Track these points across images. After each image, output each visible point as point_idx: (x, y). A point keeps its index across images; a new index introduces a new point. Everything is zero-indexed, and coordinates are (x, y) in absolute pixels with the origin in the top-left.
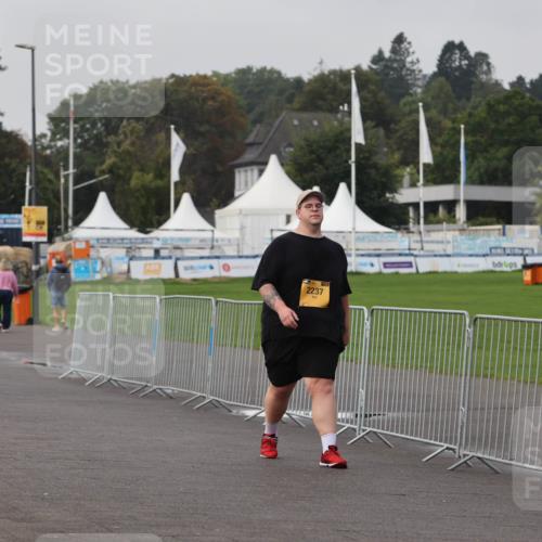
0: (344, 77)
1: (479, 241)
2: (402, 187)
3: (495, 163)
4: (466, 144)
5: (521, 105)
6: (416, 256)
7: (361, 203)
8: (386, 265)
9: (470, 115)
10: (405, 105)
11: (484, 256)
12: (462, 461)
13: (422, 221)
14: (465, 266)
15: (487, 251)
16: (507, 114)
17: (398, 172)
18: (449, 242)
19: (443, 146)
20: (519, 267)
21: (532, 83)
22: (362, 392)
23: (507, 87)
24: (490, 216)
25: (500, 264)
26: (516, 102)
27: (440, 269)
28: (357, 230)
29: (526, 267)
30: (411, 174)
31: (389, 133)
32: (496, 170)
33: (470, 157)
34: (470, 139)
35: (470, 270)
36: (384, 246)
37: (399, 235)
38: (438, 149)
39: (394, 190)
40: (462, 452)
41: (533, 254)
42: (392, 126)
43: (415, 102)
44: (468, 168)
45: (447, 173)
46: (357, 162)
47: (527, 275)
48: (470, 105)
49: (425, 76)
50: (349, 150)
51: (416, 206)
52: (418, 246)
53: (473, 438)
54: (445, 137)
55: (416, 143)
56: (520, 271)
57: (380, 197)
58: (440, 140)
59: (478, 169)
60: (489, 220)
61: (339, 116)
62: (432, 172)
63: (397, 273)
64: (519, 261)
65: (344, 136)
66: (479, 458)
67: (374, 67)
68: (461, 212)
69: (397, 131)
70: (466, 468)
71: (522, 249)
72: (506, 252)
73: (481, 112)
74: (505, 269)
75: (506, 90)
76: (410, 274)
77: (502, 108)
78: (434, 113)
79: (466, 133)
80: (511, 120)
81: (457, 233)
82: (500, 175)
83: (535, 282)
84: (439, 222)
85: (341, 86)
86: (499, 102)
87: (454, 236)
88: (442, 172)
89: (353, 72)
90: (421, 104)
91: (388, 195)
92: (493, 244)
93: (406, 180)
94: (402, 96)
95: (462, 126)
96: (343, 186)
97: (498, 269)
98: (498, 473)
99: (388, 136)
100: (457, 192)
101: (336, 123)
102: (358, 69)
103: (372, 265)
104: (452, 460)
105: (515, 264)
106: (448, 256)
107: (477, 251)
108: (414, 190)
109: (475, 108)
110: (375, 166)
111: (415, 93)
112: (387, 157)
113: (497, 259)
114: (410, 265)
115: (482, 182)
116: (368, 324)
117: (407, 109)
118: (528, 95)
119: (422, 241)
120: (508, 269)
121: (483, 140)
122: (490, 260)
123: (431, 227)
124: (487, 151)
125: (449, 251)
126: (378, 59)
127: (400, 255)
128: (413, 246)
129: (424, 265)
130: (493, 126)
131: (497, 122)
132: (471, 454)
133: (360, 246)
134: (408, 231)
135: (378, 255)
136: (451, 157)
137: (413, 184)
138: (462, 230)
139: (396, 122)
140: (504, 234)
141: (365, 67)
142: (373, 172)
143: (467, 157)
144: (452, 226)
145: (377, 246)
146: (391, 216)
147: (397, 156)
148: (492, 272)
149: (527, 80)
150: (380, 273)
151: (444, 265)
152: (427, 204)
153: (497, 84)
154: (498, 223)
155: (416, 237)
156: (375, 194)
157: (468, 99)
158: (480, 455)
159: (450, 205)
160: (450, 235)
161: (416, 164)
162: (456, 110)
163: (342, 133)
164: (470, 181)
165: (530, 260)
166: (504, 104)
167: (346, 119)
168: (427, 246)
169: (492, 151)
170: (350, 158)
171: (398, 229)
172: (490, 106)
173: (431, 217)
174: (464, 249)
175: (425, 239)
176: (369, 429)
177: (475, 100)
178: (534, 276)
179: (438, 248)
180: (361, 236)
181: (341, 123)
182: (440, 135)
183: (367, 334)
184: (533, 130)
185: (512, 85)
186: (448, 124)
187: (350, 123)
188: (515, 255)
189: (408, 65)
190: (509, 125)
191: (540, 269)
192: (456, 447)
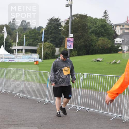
0: (3, 26)
1: (27, 56)
2: (13, 46)
3: (30, 42)
4: (25, 39)
5: (35, 32)
6: (15, 59)
7: (5, 49)
8: (9, 60)
9: (26, 33)
10: (14, 31)
11: (28, 59)
13: (16, 53)
14: (24, 61)
15: (28, 58)
16: (33, 33)
17: (12, 43)
18: (21, 57)
19: (21, 39)
20: (34, 61)
21: (37, 28)
22: (4, 84)
23: (33, 28)
24: (29, 52)
25: (30, 61)
26: (34, 31)
27: (19, 61)
28: (5, 54)
29: (35, 61)
30: (15, 44)
31: (11, 36)
32: (30, 43)
33: (26, 41)
34: (26, 38)
35: (25, 62)
36: (9, 57)
37: (12, 55)
38: (20, 40)
39: (12, 47)
40: (22, 95)
41: (36, 59)
42: (12, 35)
43: (16, 31)
44: (25, 43)
45: (22, 44)
46: (5, 42)
47: (35, 63)
48: (26, 32)
49: (18, 26)
50: (4, 39)
51: (16, 50)
52: (16, 57)
53: (24, 92)
54: (21, 37)
55: (16, 38)
56: (34, 62)
57: (9, 48)
58: (20, 38)
59: (27, 43)
60: (29, 53)
61: (2, 33)
62: (19, 44)
63: (11, 62)
64: (34, 60)
65: (3, 37)
66: (24, 96)
67: (9, 24)
68: (24, 51)
69: (12, 36)
70: (22, 98)
72: (31, 58)
73: (28, 33)
74: (31, 61)
75: (33, 29)
76: (14, 62)
77: (32, 32)
78: (20, 33)
79: (25, 37)
80: (33, 34)
81: (23, 55)
82: (31, 44)
83: (36, 64)
84: (20, 53)
85: (3, 27)
86: (31, 31)
87: (22, 56)
88: (21, 44)
89: (5, 25)
90: (17, 31)
91: (10, 48)
92: (29, 57)
93: (14, 45)
94: (14, 30)
95: (25, 35)
96: (2, 46)
97: (30, 62)
98: (27, 99)
99: (11, 37)
100: (23, 47)
101: (1, 34)
102: (6, 25)
103: (7, 60)
104: (20, 96)
105: (33, 61)
106: (21, 59)
107: (26, 58)
108: (15, 47)
109: (27, 32)
110: (8, 42)
111: (16, 29)
112: (11, 41)
113: (30, 60)
114: (14, 60)
115: (28, 46)
116: (5, 71)
117: (15, 32)
118: (37, 30)
119: (16, 56)
120: (32, 62)
121: (28, 38)
122: (29, 60)
123: (18, 54)
124: (29, 40)
125: (21, 58)
126: (10, 23)
127: (12, 59)
128: (15, 57)
129: (16, 61)
130: (30, 35)
131: (31, 35)
132: (23, 95)
133: (5, 57)
134: (14, 54)
135: (8, 59)
136: (22, 41)
137: (15, 46)
138: (24, 54)
139: (13, 34)
140: (31, 55)
141: (7, 24)
142: (8, 43)
143: (25, 41)
144: (22, 54)
145: (8, 57)
146: (11, 52)
147: (12, 41)
148: (29, 62)
149: (37, 27)
150: (8, 62)
151: (20, 61)
152: (18, 50)
153: (31, 28)
154: (30, 53)
155: (15, 55)
156: (8, 48)
157: (26, 30)
158: (25, 95)
159: (22, 50)
160: (21, 55)
161: (16, 42)
162: (24, 33)
163: (2, 36)
164: (25, 45)
165: (36, 60)
166: (32, 31)
167: (3, 34)
168: (17, 57)
169: (30, 40)
170: (4, 41)
171: (12, 54)
172: (30, 32)
173: (18, 52)
174: (24, 58)
175: (17, 56)
176: (5, 91)
177: (27, 31)
178: (36, 63)
179: (19, 58)
180: (5, 55)
181: (2, 34)
182: (20, 37)
183: (5, 73)
184: (37, 36)
185: (34, 28)
186: (22, 35)
187: (4, 34)
188: (33, 59)
189: (15, 24)
190: (33, 35)
191: (38, 62)
192: (20, 94)
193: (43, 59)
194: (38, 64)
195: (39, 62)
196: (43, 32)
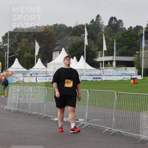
2: (98, 57)
3: (124, 50)
5: (131, 34)
6: (102, 76)
7: (87, 61)
8: (93, 78)
9: (117, 37)
12: (114, 132)
13: (104, 66)
15: (121, 74)
17: (97, 53)
18: (111, 72)
19: (109, 46)
20: (130, 79)
27: (109, 79)
29: (132, 79)
30: (101, 53)
31: (95, 42)
34: (117, 44)
35: (116, 80)
36: (93, 73)
39: (96, 58)
40: (114, 130)
41: (134, 75)
43: (102, 33)
45: (111, 53)
46: (86, 50)
47: (132, 81)
48: (117, 34)
49: (105, 26)
51: (102, 62)
53: (117, 126)
56: (130, 80)
57: (92, 59)
59: (119, 52)
60: (122, 66)
64: (130, 77)
66: (118, 132)
67: (91, 24)
68: (114, 64)
70: (114, 134)
71: (131, 74)
72: (126, 75)
73: (120, 36)
76: (100, 81)
78: (107, 36)
80: (128, 38)
82: (125, 53)
83: (134, 83)
84: (108, 66)
85: (82, 29)
88: (109, 53)
89: (85, 25)
90: (104, 34)
91: (94, 59)
92: (123, 73)
93: (99, 55)
94: (99, 32)
95: (115, 40)
96: (82, 57)
98: (123, 136)
100: (113, 58)
103: (90, 78)
104: (111, 132)
105: (129, 78)
106: (111, 76)
107: (118, 74)
108: (101, 58)
110: (91, 51)
111: (102, 31)
112: (94, 49)
113: (124, 77)
114: (100, 78)
116: (88, 94)
117: (100, 35)
118: (133, 31)
120: (127, 79)
121: (120, 44)
122: (122, 77)
123: (106, 68)
124: (121, 47)
126: (92, 21)
128: (101, 73)
129: (104, 78)
131: (124, 39)
132: (116, 131)
133: (87, 73)
134: (100, 69)
135: (92, 76)
136: (112, 48)
137: (101, 56)
138: (114, 69)
139: (97, 39)
140: (126, 70)
142: (90, 53)
144: (112, 67)
145: (91, 73)
146: (95, 65)
147: (97, 48)
148: (123, 80)
149: (133, 27)
150: (92, 81)
152: (105, 62)
153: (125, 28)
154: (124, 67)
157: (117, 32)
159: (111, 62)
161: (102, 50)
162: (113, 36)
163: (82, 42)
164: (117, 55)
165: (133, 77)
166: (126, 34)
168: (105, 73)
169: (123, 47)
170: (84, 49)
172: (122, 35)
173: (106, 65)
174: (115, 74)
175: (104, 71)
176: (88, 124)
178: (134, 81)
179: (108, 74)
181: (82, 39)
182: (109, 42)
183: (88, 97)
184: (134, 41)
185: (128, 29)
186: (111, 39)
187: (84, 39)
188: (129, 75)
189: (100, 23)
190: (128, 40)
191: (136, 80)
192: (112, 129)
193: (144, 76)
194: (137, 83)
195: (138, 80)
196: (142, 34)
